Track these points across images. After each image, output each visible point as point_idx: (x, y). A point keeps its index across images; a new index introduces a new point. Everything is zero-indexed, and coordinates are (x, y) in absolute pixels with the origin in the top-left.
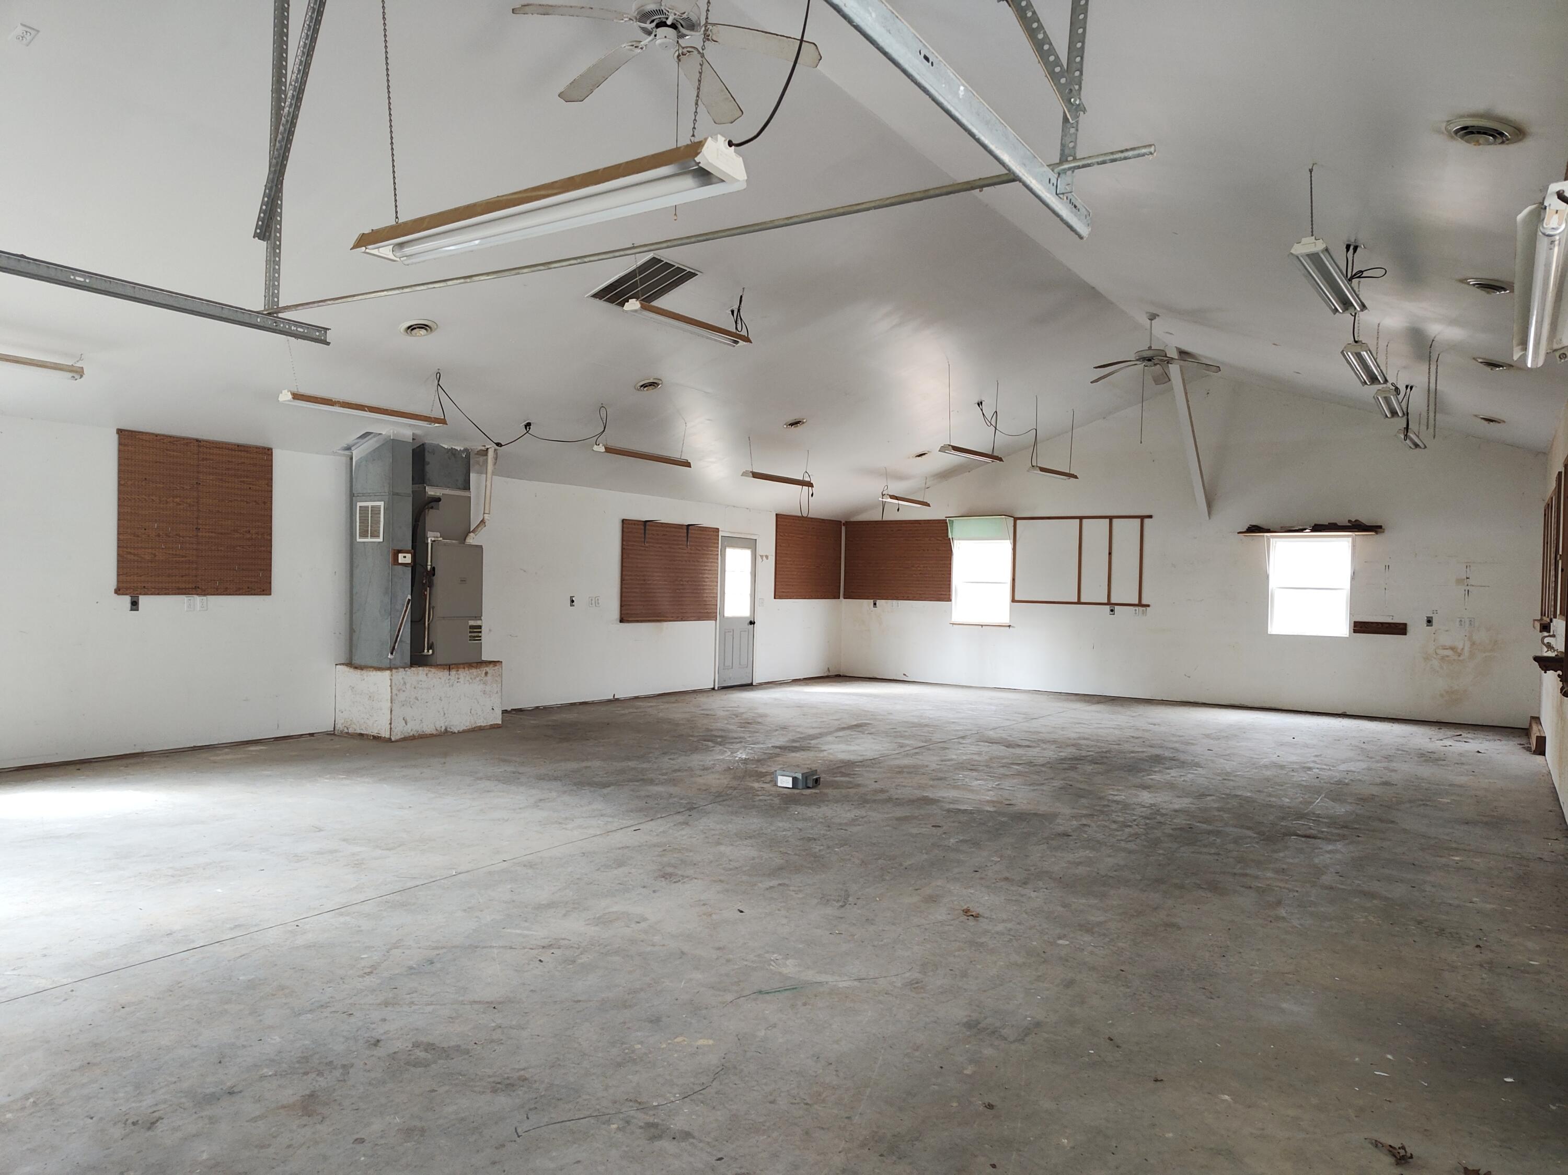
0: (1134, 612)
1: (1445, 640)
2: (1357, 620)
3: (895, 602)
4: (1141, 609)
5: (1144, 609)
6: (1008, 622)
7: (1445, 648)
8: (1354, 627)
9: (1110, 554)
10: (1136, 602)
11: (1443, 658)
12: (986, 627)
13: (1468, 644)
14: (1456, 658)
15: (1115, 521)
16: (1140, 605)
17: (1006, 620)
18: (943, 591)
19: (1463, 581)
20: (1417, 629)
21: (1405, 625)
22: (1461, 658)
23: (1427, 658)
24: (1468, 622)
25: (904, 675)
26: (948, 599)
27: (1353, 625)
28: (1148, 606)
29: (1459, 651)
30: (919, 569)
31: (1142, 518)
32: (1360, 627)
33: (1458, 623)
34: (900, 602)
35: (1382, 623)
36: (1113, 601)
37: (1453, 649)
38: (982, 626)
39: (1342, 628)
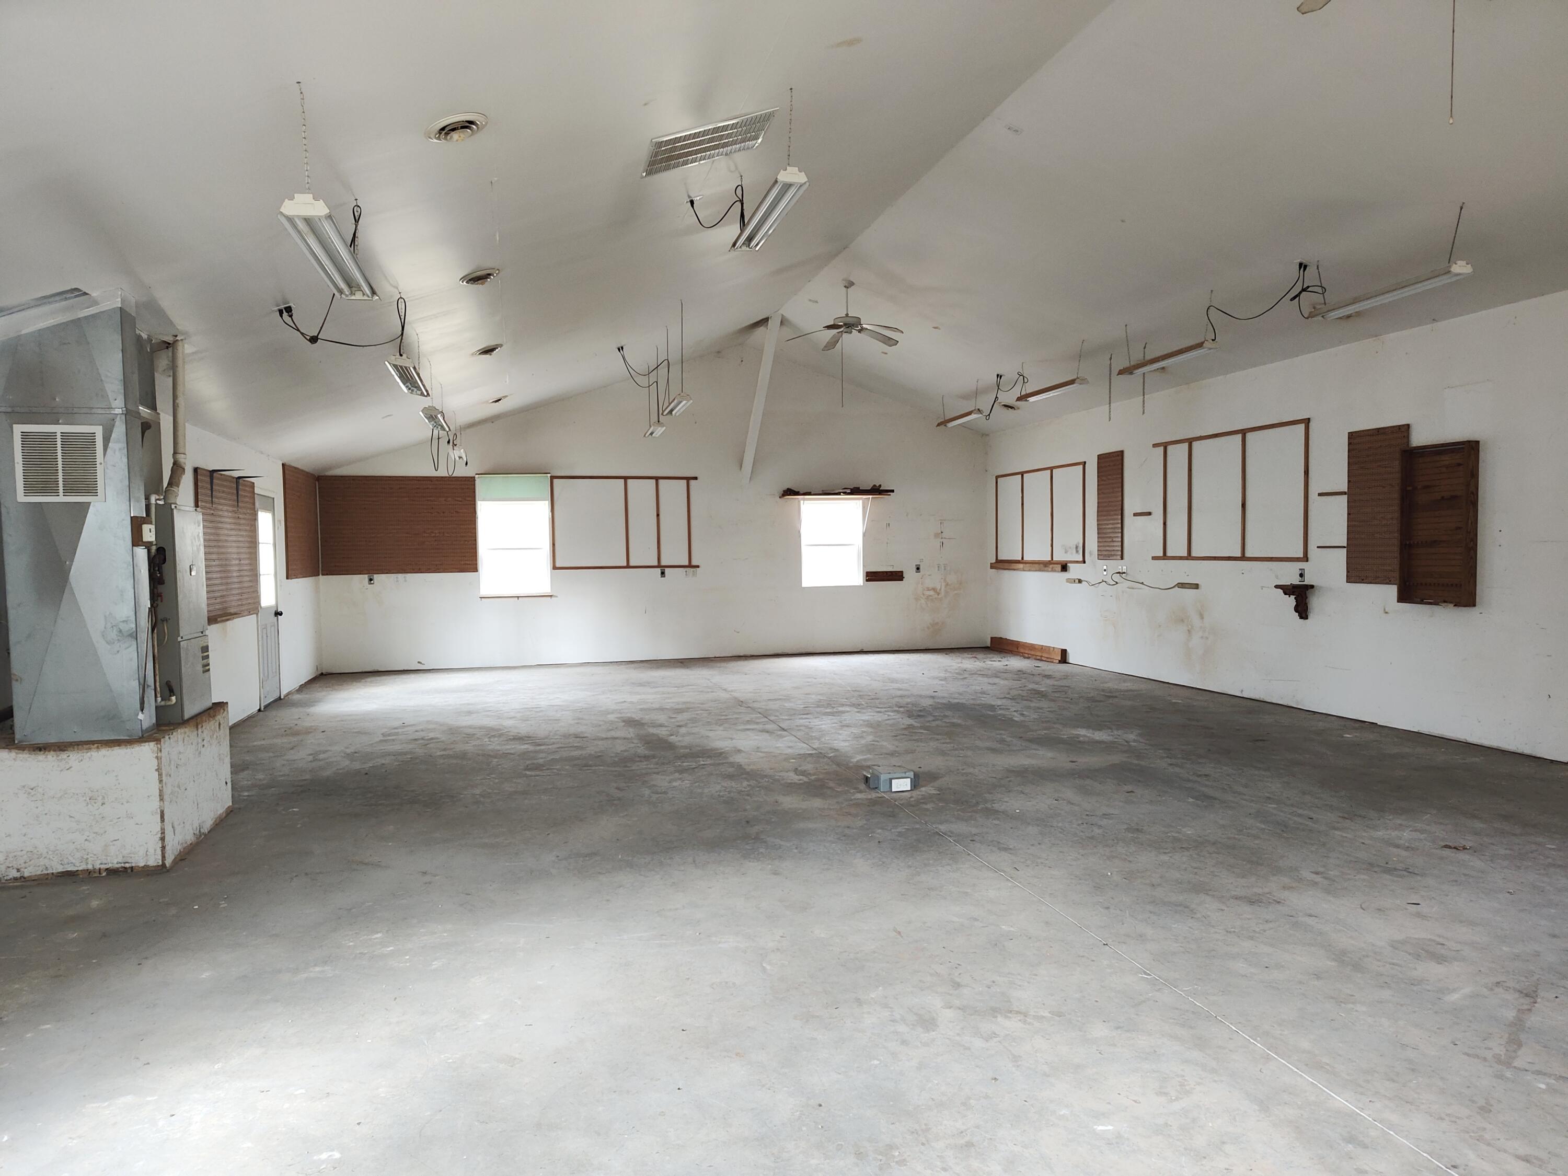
0: (685, 573)
1: (929, 583)
2: (868, 571)
3: (400, 576)
4: (692, 570)
5: (694, 569)
6: (550, 591)
7: (929, 590)
8: (867, 576)
9: (658, 515)
10: (687, 563)
11: (928, 597)
12: (524, 598)
13: (943, 584)
14: (936, 596)
15: (661, 481)
16: (690, 566)
17: (547, 590)
18: (467, 560)
19: (938, 535)
20: (909, 574)
21: (902, 572)
22: (940, 596)
23: (917, 599)
24: (943, 568)
25: (419, 662)
26: (474, 568)
27: (865, 574)
28: (698, 567)
29: (938, 591)
30: (433, 535)
31: (688, 479)
32: (872, 576)
33: (937, 568)
34: (410, 576)
35: (886, 572)
36: (663, 563)
37: (934, 589)
38: (518, 597)
39: (858, 579)
